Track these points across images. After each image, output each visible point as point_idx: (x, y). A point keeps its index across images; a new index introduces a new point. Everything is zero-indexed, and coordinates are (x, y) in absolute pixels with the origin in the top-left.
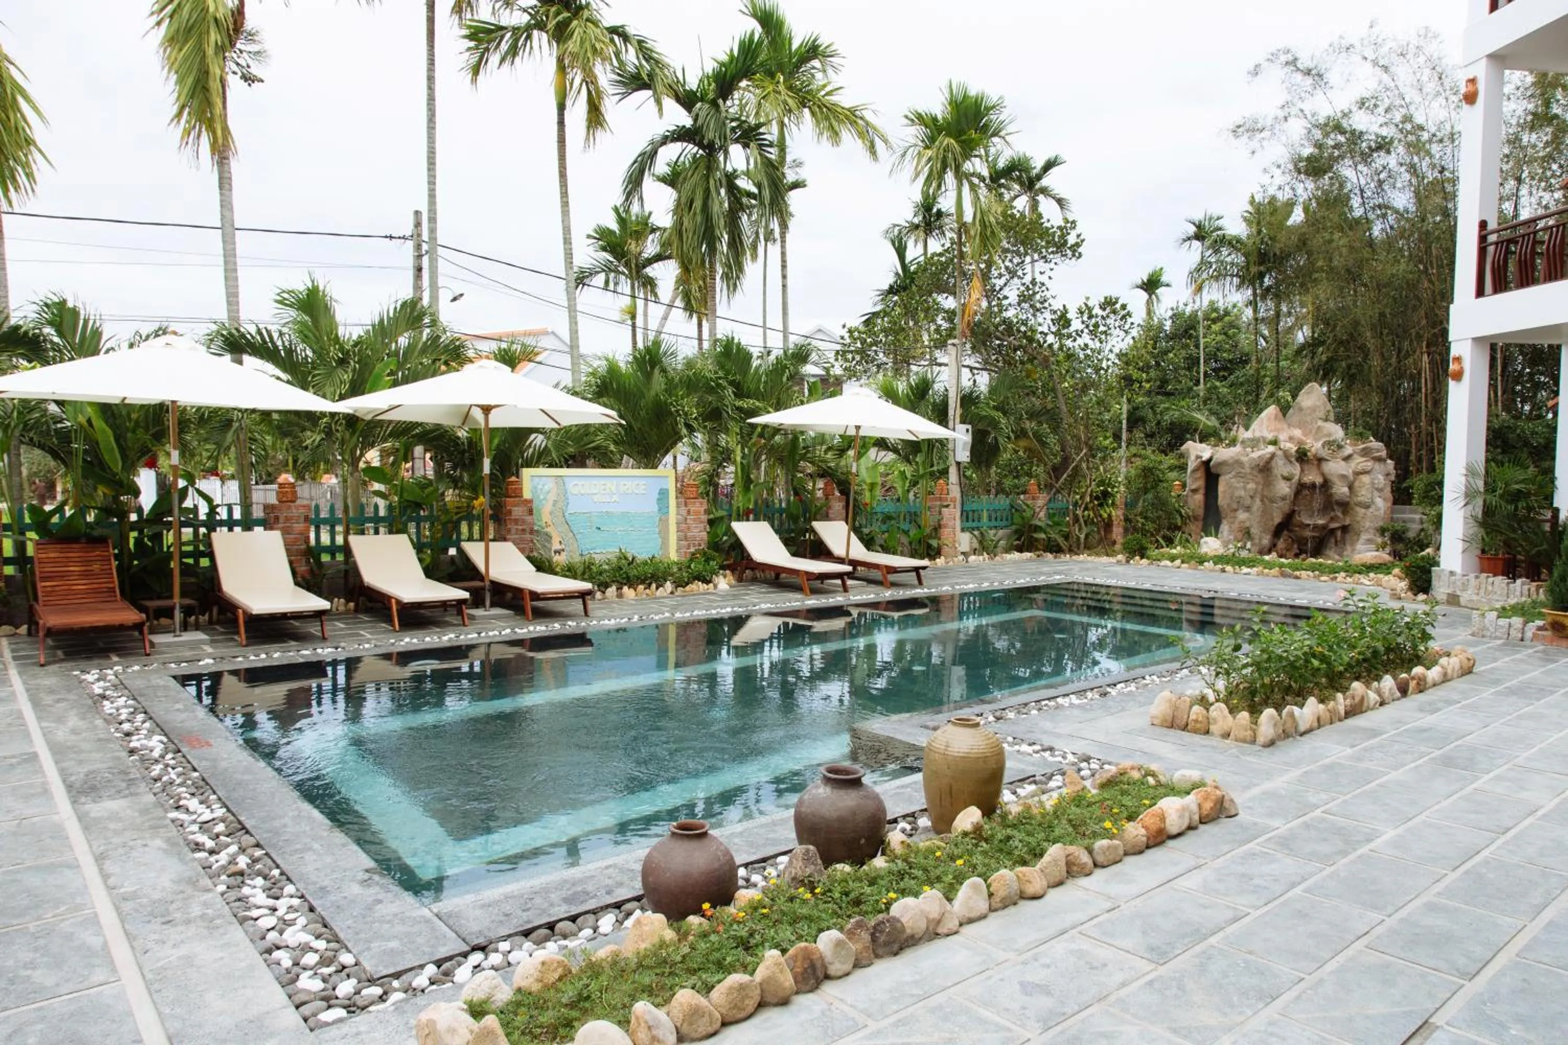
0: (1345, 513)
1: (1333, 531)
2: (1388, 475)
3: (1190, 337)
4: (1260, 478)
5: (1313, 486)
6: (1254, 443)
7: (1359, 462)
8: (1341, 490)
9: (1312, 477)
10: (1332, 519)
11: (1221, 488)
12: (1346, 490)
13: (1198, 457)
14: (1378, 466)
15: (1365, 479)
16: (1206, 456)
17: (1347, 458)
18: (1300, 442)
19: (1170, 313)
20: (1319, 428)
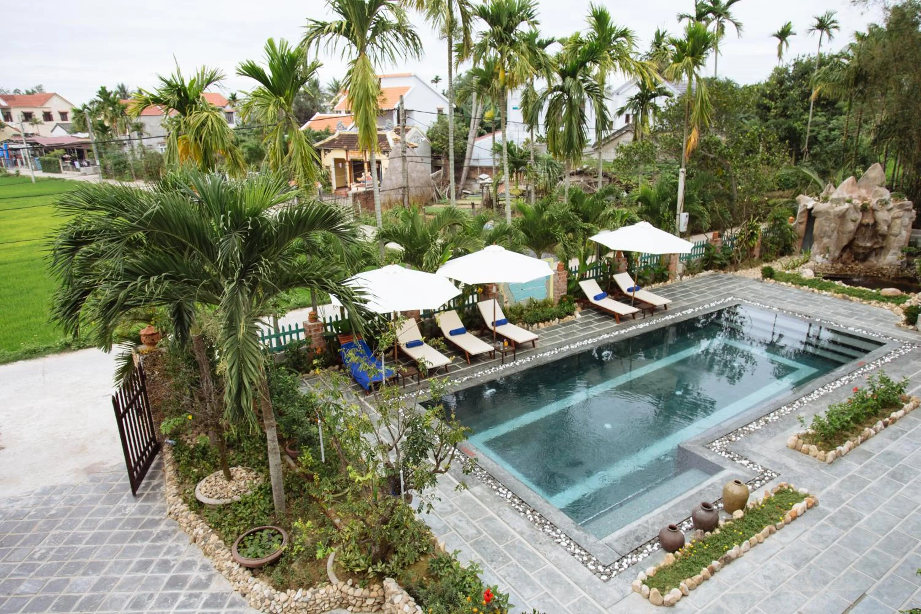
0: (883, 240)
1: (875, 249)
2: (911, 218)
3: (804, 79)
4: (838, 221)
5: (868, 225)
6: (838, 201)
7: (897, 212)
8: (883, 228)
9: (869, 220)
10: (876, 243)
11: (816, 225)
12: (886, 228)
13: (805, 206)
14: (906, 213)
15: (898, 221)
16: (809, 206)
17: (889, 210)
18: (865, 199)
19: (793, 62)
20: (876, 191)
